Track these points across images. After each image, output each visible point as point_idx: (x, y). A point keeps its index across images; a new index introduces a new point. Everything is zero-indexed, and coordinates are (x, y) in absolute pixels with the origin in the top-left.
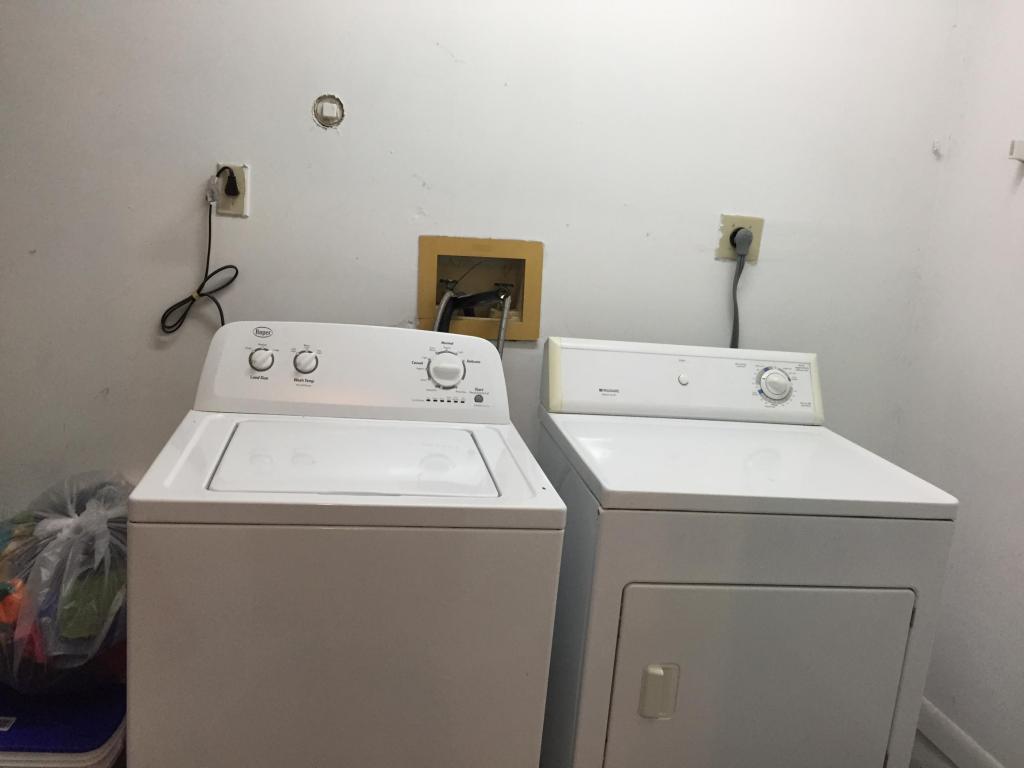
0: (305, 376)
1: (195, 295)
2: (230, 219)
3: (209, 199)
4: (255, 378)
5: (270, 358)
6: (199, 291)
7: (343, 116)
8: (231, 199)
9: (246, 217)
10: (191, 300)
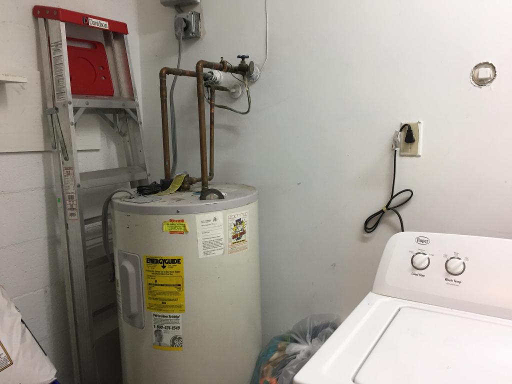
0: (453, 278)
1: (385, 209)
2: (409, 158)
3: (394, 147)
4: (416, 275)
5: (427, 261)
6: (387, 207)
7: (495, 75)
8: (409, 145)
9: (420, 156)
10: (382, 212)
